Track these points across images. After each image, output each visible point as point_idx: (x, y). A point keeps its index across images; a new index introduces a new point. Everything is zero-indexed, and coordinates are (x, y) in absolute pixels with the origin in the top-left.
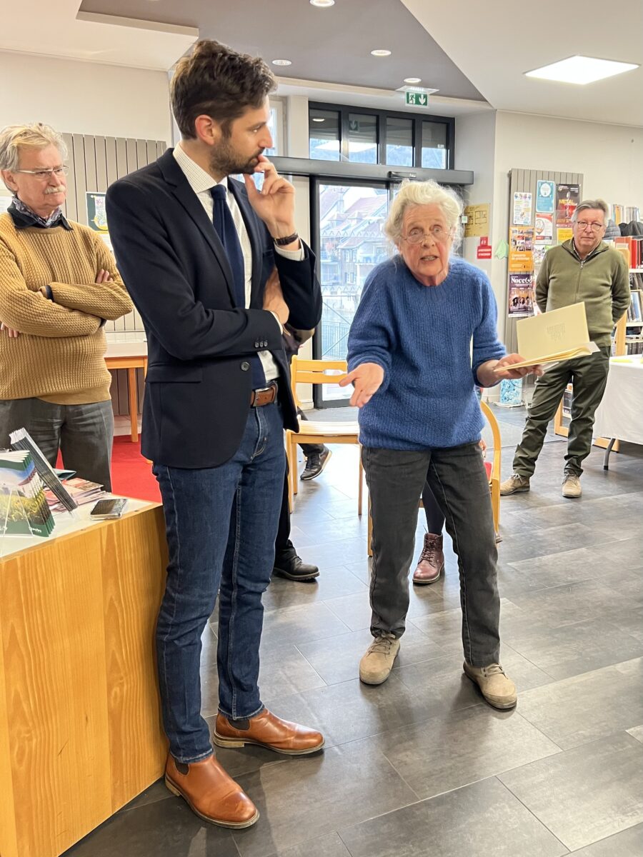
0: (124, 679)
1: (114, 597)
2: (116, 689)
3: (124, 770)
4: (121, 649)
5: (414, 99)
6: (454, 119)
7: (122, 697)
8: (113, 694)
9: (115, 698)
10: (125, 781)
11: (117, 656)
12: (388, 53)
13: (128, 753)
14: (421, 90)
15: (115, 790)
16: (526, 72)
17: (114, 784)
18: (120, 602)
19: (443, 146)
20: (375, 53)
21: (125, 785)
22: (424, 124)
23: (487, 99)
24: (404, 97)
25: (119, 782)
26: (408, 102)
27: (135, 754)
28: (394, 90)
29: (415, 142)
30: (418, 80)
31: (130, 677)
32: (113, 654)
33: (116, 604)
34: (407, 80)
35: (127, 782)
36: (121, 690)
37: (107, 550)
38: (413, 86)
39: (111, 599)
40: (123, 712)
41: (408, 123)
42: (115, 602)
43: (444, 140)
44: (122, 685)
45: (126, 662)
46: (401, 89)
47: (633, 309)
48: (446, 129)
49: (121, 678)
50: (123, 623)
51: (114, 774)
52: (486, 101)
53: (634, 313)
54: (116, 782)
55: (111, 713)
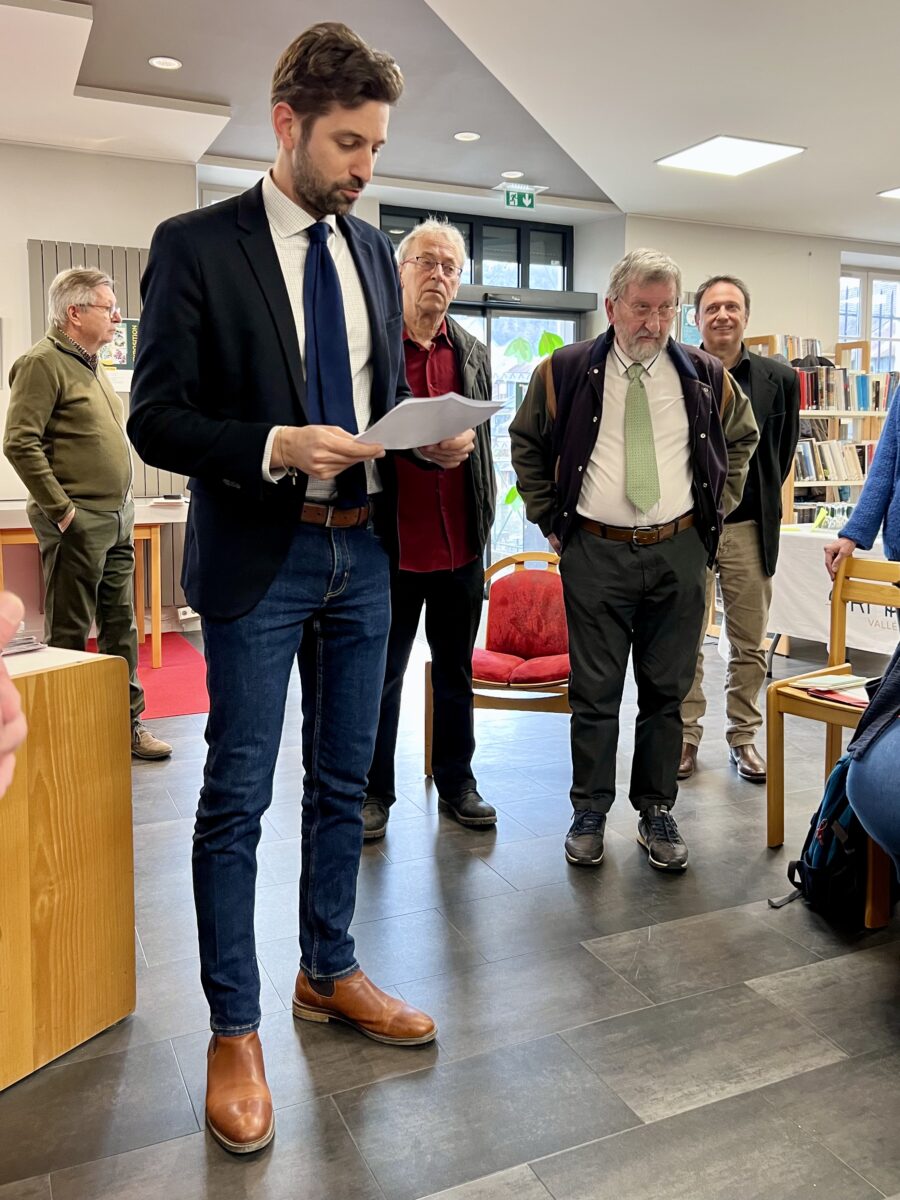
0: (56, 886)
1: (43, 772)
2: (43, 898)
3: (53, 1012)
4: (52, 844)
5: (516, 200)
6: (572, 227)
7: (51, 909)
8: (38, 904)
9: (42, 909)
10: (53, 1026)
11: (46, 853)
12: (475, 137)
13: (59, 988)
14: (525, 189)
15: (38, 1037)
16: (659, 160)
17: (36, 1029)
18: (52, 780)
19: (557, 262)
20: (458, 137)
21: (53, 1032)
22: (533, 235)
23: (611, 197)
24: (503, 198)
25: (44, 1026)
26: (508, 203)
27: (68, 992)
28: (489, 188)
29: (522, 258)
30: (519, 175)
31: (64, 884)
32: (40, 851)
33: (46, 780)
34: (505, 175)
35: (56, 1028)
36: (51, 900)
37: (35, 707)
38: (512, 182)
39: (39, 774)
40: (53, 931)
41: (512, 234)
42: (45, 779)
43: (560, 255)
44: (52, 892)
45: (58, 862)
46: (500, 187)
47: (804, 463)
48: (562, 241)
49: (51, 884)
50: (56, 808)
51: (38, 1014)
52: (612, 202)
53: (805, 469)
54: (41, 1027)
55: (34, 929)
